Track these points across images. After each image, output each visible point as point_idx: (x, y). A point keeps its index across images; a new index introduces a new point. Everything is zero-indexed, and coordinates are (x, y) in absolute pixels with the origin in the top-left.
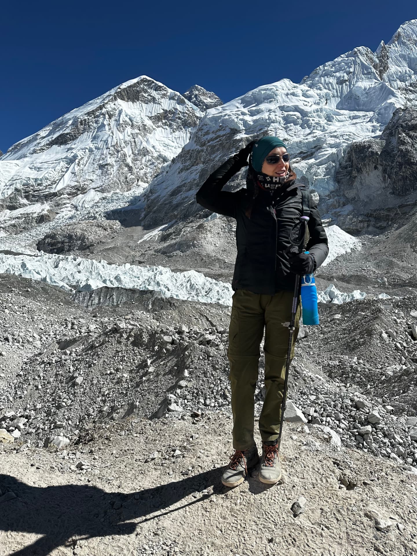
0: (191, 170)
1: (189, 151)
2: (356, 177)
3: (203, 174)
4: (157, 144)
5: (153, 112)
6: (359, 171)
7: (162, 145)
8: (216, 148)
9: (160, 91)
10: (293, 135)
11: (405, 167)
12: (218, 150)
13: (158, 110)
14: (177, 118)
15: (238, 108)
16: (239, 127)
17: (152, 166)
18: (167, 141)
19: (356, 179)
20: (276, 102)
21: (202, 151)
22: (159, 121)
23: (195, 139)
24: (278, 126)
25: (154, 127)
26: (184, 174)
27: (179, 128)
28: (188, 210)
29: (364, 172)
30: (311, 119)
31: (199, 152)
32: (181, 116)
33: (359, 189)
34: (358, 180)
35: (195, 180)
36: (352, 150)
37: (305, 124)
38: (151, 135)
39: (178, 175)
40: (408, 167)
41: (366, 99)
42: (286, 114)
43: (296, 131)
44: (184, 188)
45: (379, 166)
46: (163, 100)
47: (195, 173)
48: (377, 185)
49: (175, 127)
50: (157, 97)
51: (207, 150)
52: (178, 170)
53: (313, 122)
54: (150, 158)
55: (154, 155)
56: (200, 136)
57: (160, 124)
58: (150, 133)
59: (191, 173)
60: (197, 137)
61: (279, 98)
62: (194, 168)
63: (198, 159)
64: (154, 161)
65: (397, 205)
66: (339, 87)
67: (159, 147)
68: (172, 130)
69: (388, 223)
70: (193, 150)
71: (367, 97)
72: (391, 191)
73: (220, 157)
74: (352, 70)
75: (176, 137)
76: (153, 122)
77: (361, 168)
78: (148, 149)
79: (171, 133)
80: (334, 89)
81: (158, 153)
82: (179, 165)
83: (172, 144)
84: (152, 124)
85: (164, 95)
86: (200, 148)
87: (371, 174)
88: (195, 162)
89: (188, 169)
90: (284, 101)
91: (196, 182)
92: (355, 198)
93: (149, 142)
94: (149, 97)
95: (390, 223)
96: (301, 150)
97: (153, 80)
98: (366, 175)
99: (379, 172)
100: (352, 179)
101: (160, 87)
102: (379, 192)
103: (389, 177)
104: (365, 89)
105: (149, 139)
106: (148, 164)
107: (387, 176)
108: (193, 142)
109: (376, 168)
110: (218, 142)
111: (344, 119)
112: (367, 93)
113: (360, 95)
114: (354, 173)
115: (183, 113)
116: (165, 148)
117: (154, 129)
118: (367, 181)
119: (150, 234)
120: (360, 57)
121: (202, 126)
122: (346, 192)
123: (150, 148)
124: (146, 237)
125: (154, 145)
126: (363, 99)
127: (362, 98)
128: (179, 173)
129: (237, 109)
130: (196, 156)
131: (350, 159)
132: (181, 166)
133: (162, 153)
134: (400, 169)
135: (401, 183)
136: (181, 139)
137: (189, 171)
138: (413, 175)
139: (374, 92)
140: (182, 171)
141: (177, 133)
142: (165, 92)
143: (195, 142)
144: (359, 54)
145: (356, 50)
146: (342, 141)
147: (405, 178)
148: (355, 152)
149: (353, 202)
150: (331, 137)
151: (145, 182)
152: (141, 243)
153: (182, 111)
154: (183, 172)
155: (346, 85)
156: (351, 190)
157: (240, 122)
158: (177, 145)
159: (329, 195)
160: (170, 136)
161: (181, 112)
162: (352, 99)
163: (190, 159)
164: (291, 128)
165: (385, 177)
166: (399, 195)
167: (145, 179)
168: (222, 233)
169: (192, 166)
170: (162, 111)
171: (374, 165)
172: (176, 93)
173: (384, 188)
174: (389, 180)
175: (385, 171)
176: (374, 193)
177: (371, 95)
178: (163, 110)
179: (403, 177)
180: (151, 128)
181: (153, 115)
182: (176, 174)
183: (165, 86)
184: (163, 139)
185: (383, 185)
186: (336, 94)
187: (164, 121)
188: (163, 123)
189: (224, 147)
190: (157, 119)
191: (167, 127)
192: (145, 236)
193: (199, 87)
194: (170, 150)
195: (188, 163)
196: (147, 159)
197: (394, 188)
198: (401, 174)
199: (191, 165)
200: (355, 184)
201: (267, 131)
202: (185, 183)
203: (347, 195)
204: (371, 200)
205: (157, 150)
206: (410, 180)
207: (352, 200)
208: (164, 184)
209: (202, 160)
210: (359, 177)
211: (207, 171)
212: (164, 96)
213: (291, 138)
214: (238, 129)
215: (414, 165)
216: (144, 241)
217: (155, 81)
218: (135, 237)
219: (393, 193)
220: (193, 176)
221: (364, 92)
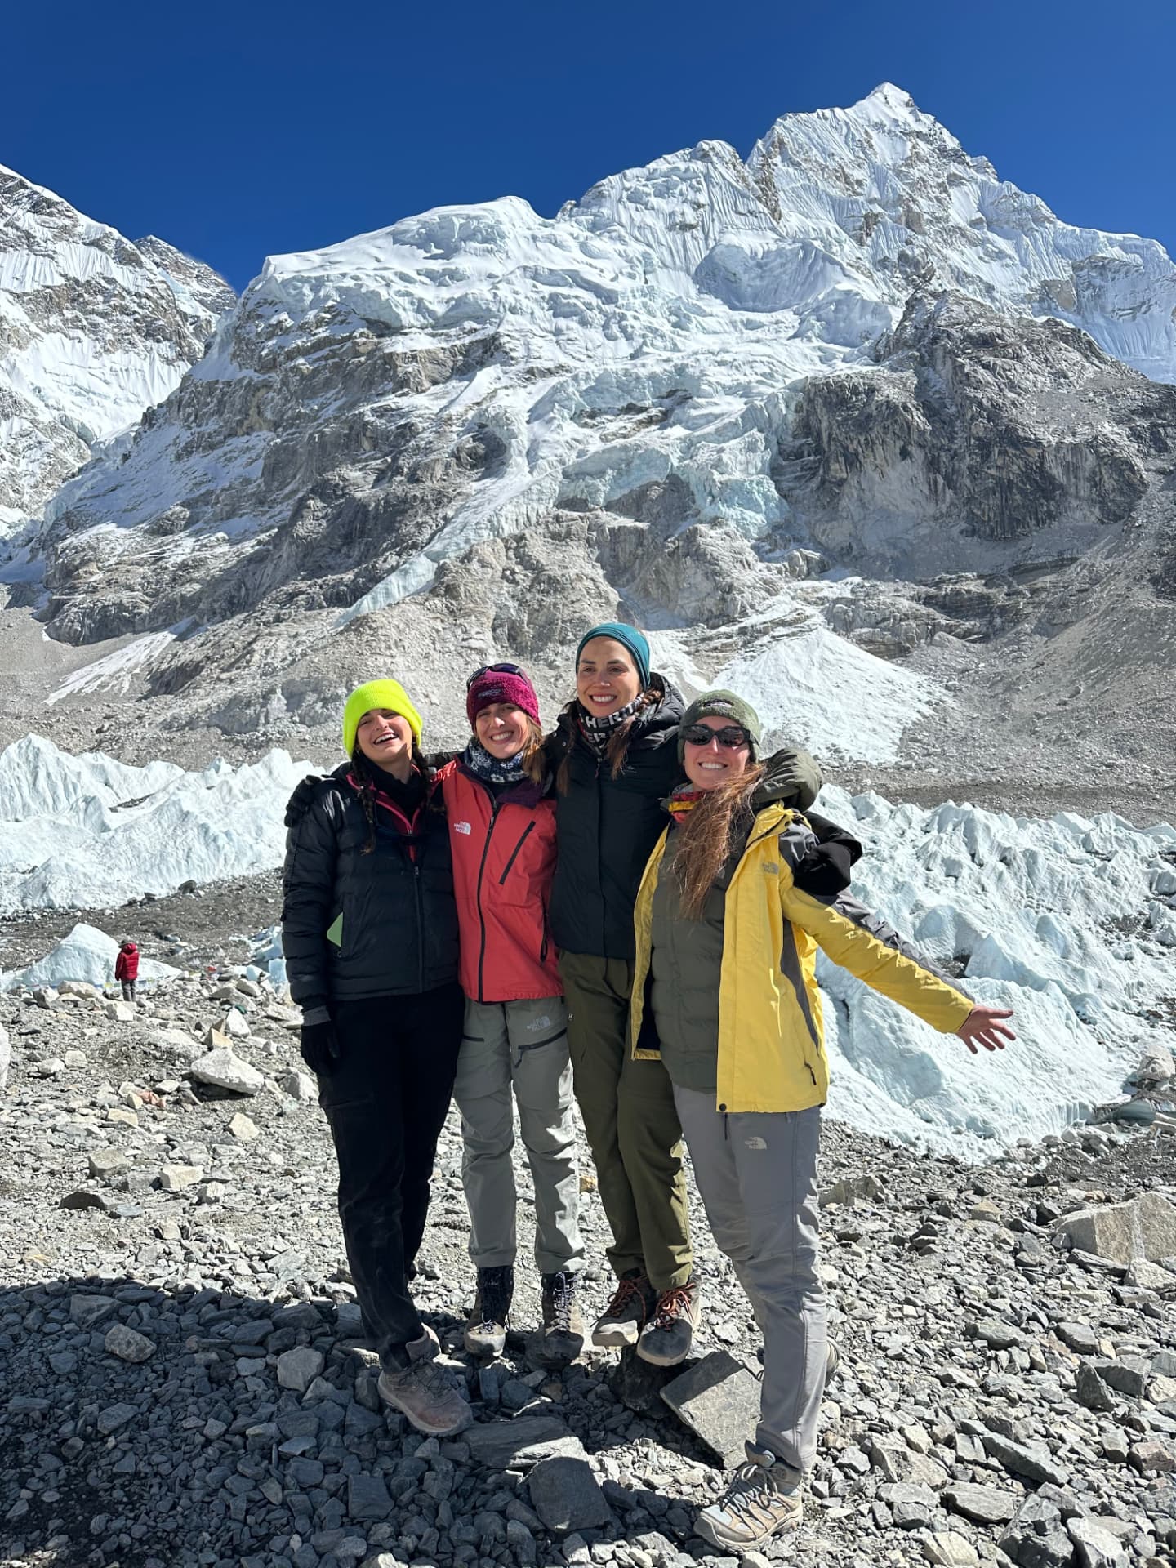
0: (226, 448)
1: (211, 386)
2: (841, 483)
3: (277, 462)
4: (47, 383)
5: (28, 279)
6: (852, 461)
7: (65, 388)
8: (321, 377)
9: (51, 214)
10: (584, 358)
11: (1003, 453)
12: (327, 384)
13: (43, 274)
14: (115, 307)
15: (378, 260)
16: (398, 316)
17: (36, 453)
18: (84, 380)
19: (846, 488)
20: (504, 256)
21: (268, 386)
22: (49, 310)
23: (231, 349)
24: (530, 327)
25: (33, 328)
26: (199, 462)
27: (122, 340)
28: (241, 582)
29: (868, 468)
30: (629, 314)
31: (253, 388)
32: (128, 301)
33: (856, 518)
34: (851, 490)
35: (247, 481)
36: (811, 401)
37: (615, 326)
38: (25, 354)
39: (179, 466)
40: (1011, 451)
41: (758, 282)
42: (547, 290)
43: (590, 346)
44: (209, 510)
45: (913, 449)
46: (61, 247)
47: (244, 459)
48: (912, 510)
49: (110, 336)
50: (39, 233)
51: (284, 383)
52: (173, 450)
53: (636, 324)
54: (27, 425)
55: (40, 418)
56: (252, 336)
57: (54, 320)
58: (20, 347)
59: (229, 460)
60: (239, 339)
61: (510, 245)
62: (238, 442)
63: (253, 411)
64: (42, 437)
65: (1005, 568)
66: (675, 241)
67: (58, 394)
68: (99, 346)
69: (990, 623)
70: (228, 384)
71: (762, 278)
72: (964, 525)
73: (340, 409)
74: (703, 198)
75: (117, 367)
76: (31, 314)
77: (856, 454)
78: (18, 398)
79: (97, 356)
80: (660, 244)
81: (56, 413)
82: (176, 432)
83: (103, 389)
84: (26, 320)
85: (64, 229)
86: (257, 377)
87: (892, 474)
88: (240, 423)
89: (212, 447)
90: (527, 257)
91: (251, 488)
92: (850, 546)
93: (19, 374)
94: (11, 231)
95: (998, 621)
96: (630, 400)
97: (19, 177)
98: (876, 477)
99: (914, 468)
100: (831, 490)
101: (50, 204)
102: (923, 531)
103: (950, 483)
104: (754, 254)
105: (18, 365)
106: (20, 447)
107: (941, 481)
108: (227, 356)
109: (904, 454)
110: (326, 358)
111: (718, 328)
112: (759, 265)
113: (739, 270)
114: (838, 469)
115: (138, 295)
116: (78, 400)
117: (35, 335)
118: (878, 496)
119: (95, 669)
120: (719, 166)
121: (259, 305)
122: (819, 528)
123: (24, 393)
124: (76, 682)
125: (37, 383)
126: (748, 281)
127: (745, 278)
128: (179, 457)
129: (377, 265)
130: (245, 402)
131: (806, 427)
132: (186, 437)
133: (69, 414)
134: (986, 457)
135: (994, 501)
136: (132, 375)
137: (219, 452)
138: (1028, 477)
139: (782, 265)
140: (189, 450)
141: (118, 357)
142: (68, 222)
143: (234, 356)
144: (715, 159)
145: (705, 147)
146: (753, 378)
147: (1005, 486)
148: (827, 403)
149: (846, 560)
150: (721, 363)
151: (10, 505)
152: (61, 702)
153: (133, 290)
154: (195, 457)
155: (694, 238)
156: (835, 524)
157: (400, 300)
158: (120, 393)
159: (769, 536)
160: (95, 363)
161: (129, 293)
162: (719, 280)
163: (219, 412)
164: (572, 335)
165: (936, 482)
166: (992, 537)
167: (12, 494)
168: (436, 655)
169: (230, 435)
170: (60, 281)
171: (900, 443)
172: (108, 229)
173: (936, 519)
174: (949, 493)
175: (932, 465)
176: (906, 531)
177: (771, 270)
178: (65, 276)
179: (999, 481)
180: (22, 330)
181: (28, 290)
182: (165, 463)
183: (66, 204)
184: (69, 370)
185: (931, 509)
186: (668, 259)
187: (68, 314)
188: (65, 321)
189: (351, 375)
190: (45, 302)
191: (80, 333)
192: (73, 677)
193: (163, 244)
194: (96, 408)
195: (211, 426)
196: (16, 429)
197: (971, 517)
198: (993, 472)
199: (225, 431)
200: (844, 502)
201: (495, 338)
202: (210, 493)
203: (823, 539)
204: (905, 553)
205: (51, 402)
206: (1022, 492)
207: (841, 555)
208: (119, 493)
209: (269, 415)
210: (854, 483)
211: (294, 452)
212: (64, 233)
213: (578, 364)
214: (396, 324)
215: (1029, 445)
216: (71, 694)
217: (29, 184)
218: (27, 682)
219: (973, 533)
220: (237, 469)
221: (752, 263)
